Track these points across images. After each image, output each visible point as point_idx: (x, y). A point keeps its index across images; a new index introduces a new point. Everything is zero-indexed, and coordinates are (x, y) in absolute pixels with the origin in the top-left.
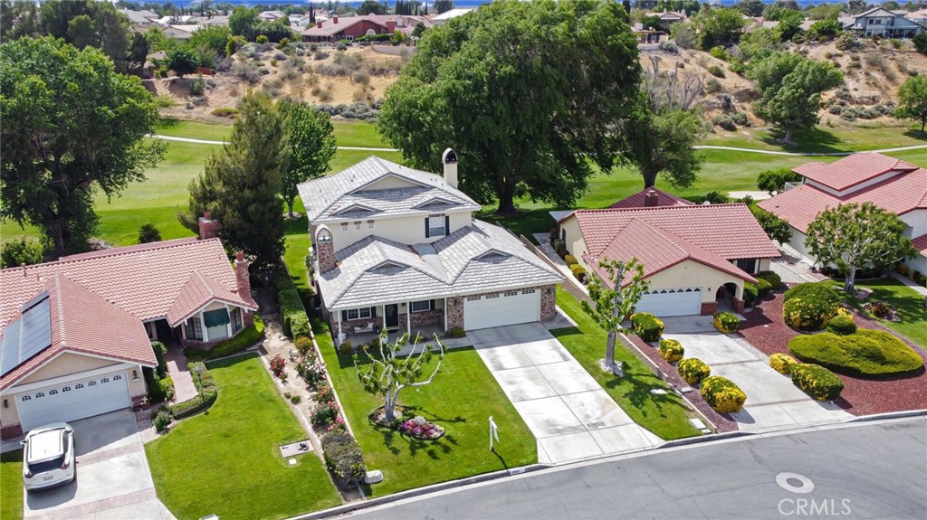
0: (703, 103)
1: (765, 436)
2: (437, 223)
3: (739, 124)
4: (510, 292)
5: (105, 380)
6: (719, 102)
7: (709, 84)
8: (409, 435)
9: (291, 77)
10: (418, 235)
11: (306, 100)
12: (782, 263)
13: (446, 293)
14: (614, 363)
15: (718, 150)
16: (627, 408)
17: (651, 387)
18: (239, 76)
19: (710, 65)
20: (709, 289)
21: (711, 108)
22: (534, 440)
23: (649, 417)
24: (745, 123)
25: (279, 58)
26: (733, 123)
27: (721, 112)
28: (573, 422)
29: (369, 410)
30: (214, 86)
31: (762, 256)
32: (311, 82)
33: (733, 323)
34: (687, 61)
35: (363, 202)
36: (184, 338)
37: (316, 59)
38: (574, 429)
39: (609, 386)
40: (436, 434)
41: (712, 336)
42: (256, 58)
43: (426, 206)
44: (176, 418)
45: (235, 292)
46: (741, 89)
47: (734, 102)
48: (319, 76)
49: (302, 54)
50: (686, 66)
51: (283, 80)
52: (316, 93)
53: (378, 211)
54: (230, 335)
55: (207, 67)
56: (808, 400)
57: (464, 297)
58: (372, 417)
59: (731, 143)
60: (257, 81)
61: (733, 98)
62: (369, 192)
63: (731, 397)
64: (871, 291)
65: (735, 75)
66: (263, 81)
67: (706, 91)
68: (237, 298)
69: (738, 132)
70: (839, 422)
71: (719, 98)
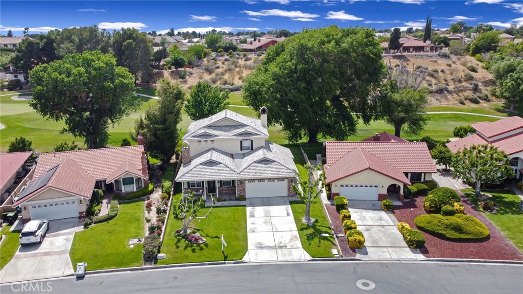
0: (460, 87)
1: (368, 262)
2: (247, 144)
3: (482, 100)
4: (270, 180)
5: (68, 203)
6: (470, 86)
7: (465, 76)
8: (188, 241)
9: (230, 70)
10: (236, 149)
11: (235, 82)
12: (449, 178)
13: (235, 177)
14: (309, 219)
15: (463, 114)
16: (302, 241)
17: (322, 232)
18: (205, 69)
19: (469, 65)
20: (383, 187)
21: (465, 90)
22: (247, 250)
23: (311, 246)
24: (486, 99)
25: (226, 60)
26: (478, 99)
27: (471, 92)
28: (272, 244)
29: (178, 228)
30: (192, 74)
31: (427, 172)
32: (239, 73)
33: (389, 205)
34: (454, 63)
35: (210, 131)
36: (115, 189)
37: (245, 61)
38: (269, 247)
39: (301, 229)
40: (201, 242)
41: (377, 212)
42: (215, 59)
43: (241, 135)
44: (94, 223)
45: (140, 170)
46: (487, 79)
47: (481, 86)
48: (244, 69)
49: (238, 58)
50: (453, 65)
51: (226, 71)
52: (240, 78)
53: (216, 136)
54: (135, 190)
55: (191, 65)
56: (406, 247)
57: (245, 180)
58: (177, 232)
59: (474, 111)
60: (213, 72)
61: (480, 84)
62: (214, 126)
63: (356, 239)
64: (491, 196)
65: (485, 71)
66: (216, 72)
67: (463, 80)
68: (140, 173)
69: (480, 104)
70: (416, 260)
71: (471, 84)
